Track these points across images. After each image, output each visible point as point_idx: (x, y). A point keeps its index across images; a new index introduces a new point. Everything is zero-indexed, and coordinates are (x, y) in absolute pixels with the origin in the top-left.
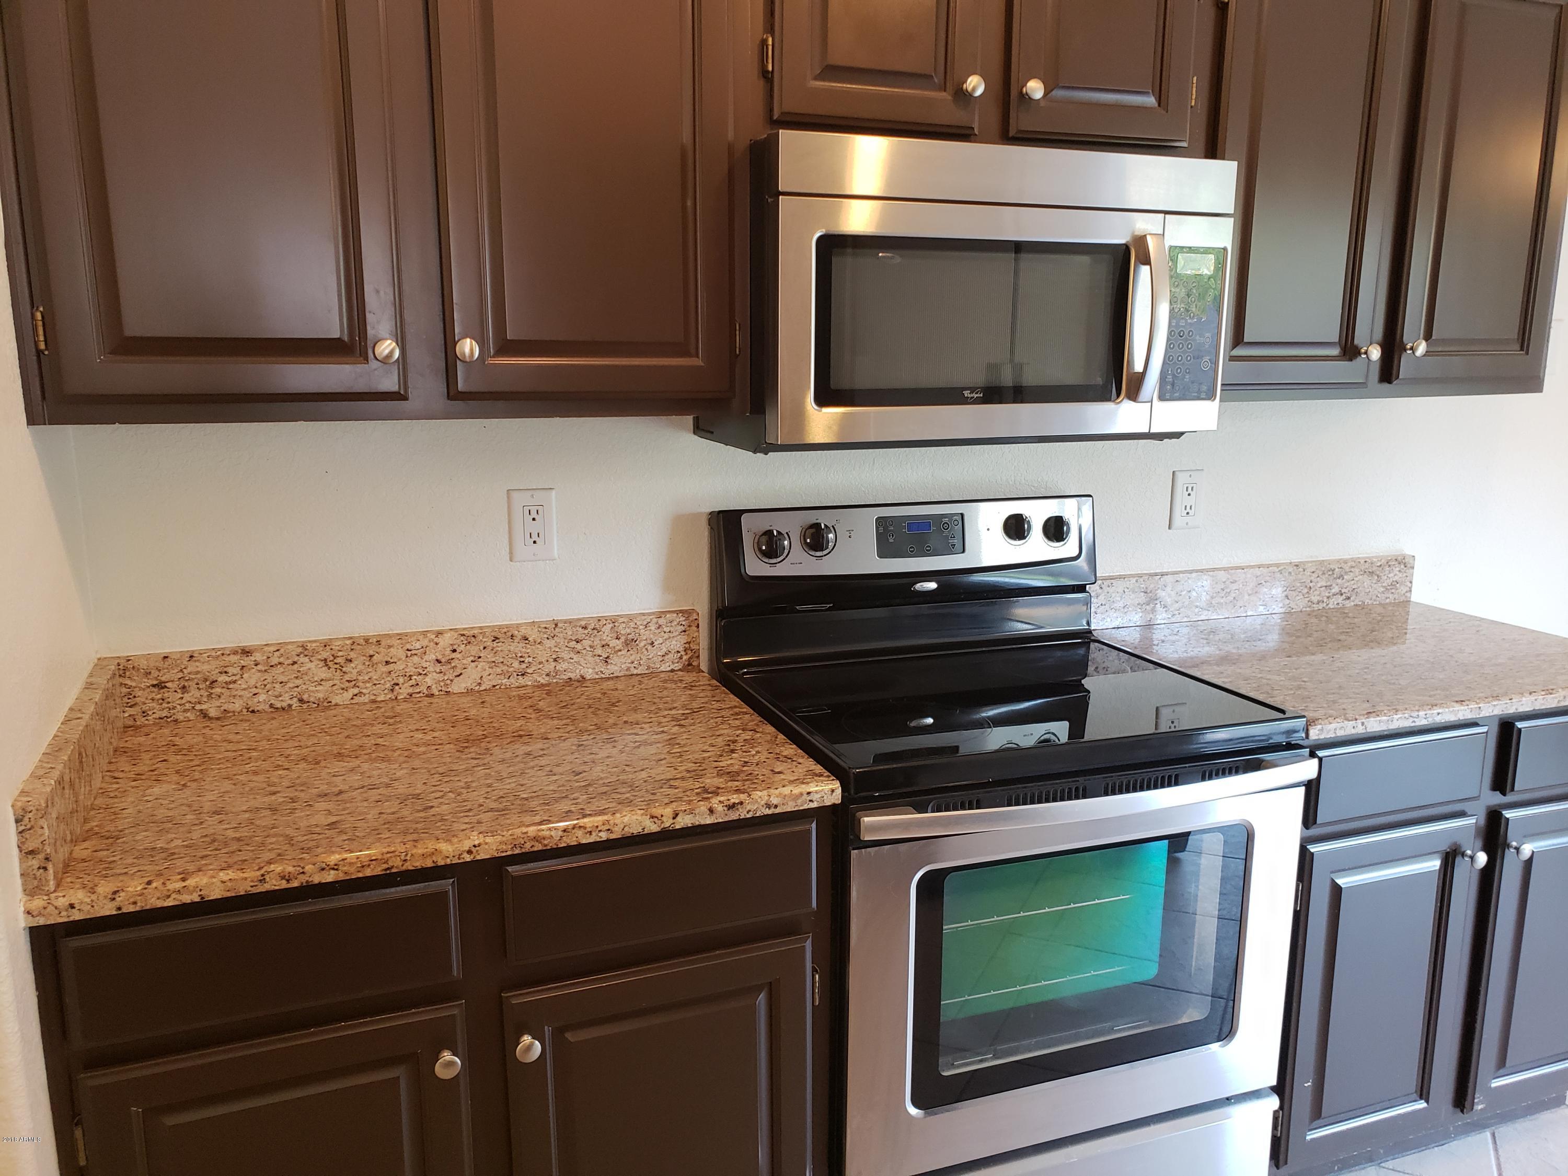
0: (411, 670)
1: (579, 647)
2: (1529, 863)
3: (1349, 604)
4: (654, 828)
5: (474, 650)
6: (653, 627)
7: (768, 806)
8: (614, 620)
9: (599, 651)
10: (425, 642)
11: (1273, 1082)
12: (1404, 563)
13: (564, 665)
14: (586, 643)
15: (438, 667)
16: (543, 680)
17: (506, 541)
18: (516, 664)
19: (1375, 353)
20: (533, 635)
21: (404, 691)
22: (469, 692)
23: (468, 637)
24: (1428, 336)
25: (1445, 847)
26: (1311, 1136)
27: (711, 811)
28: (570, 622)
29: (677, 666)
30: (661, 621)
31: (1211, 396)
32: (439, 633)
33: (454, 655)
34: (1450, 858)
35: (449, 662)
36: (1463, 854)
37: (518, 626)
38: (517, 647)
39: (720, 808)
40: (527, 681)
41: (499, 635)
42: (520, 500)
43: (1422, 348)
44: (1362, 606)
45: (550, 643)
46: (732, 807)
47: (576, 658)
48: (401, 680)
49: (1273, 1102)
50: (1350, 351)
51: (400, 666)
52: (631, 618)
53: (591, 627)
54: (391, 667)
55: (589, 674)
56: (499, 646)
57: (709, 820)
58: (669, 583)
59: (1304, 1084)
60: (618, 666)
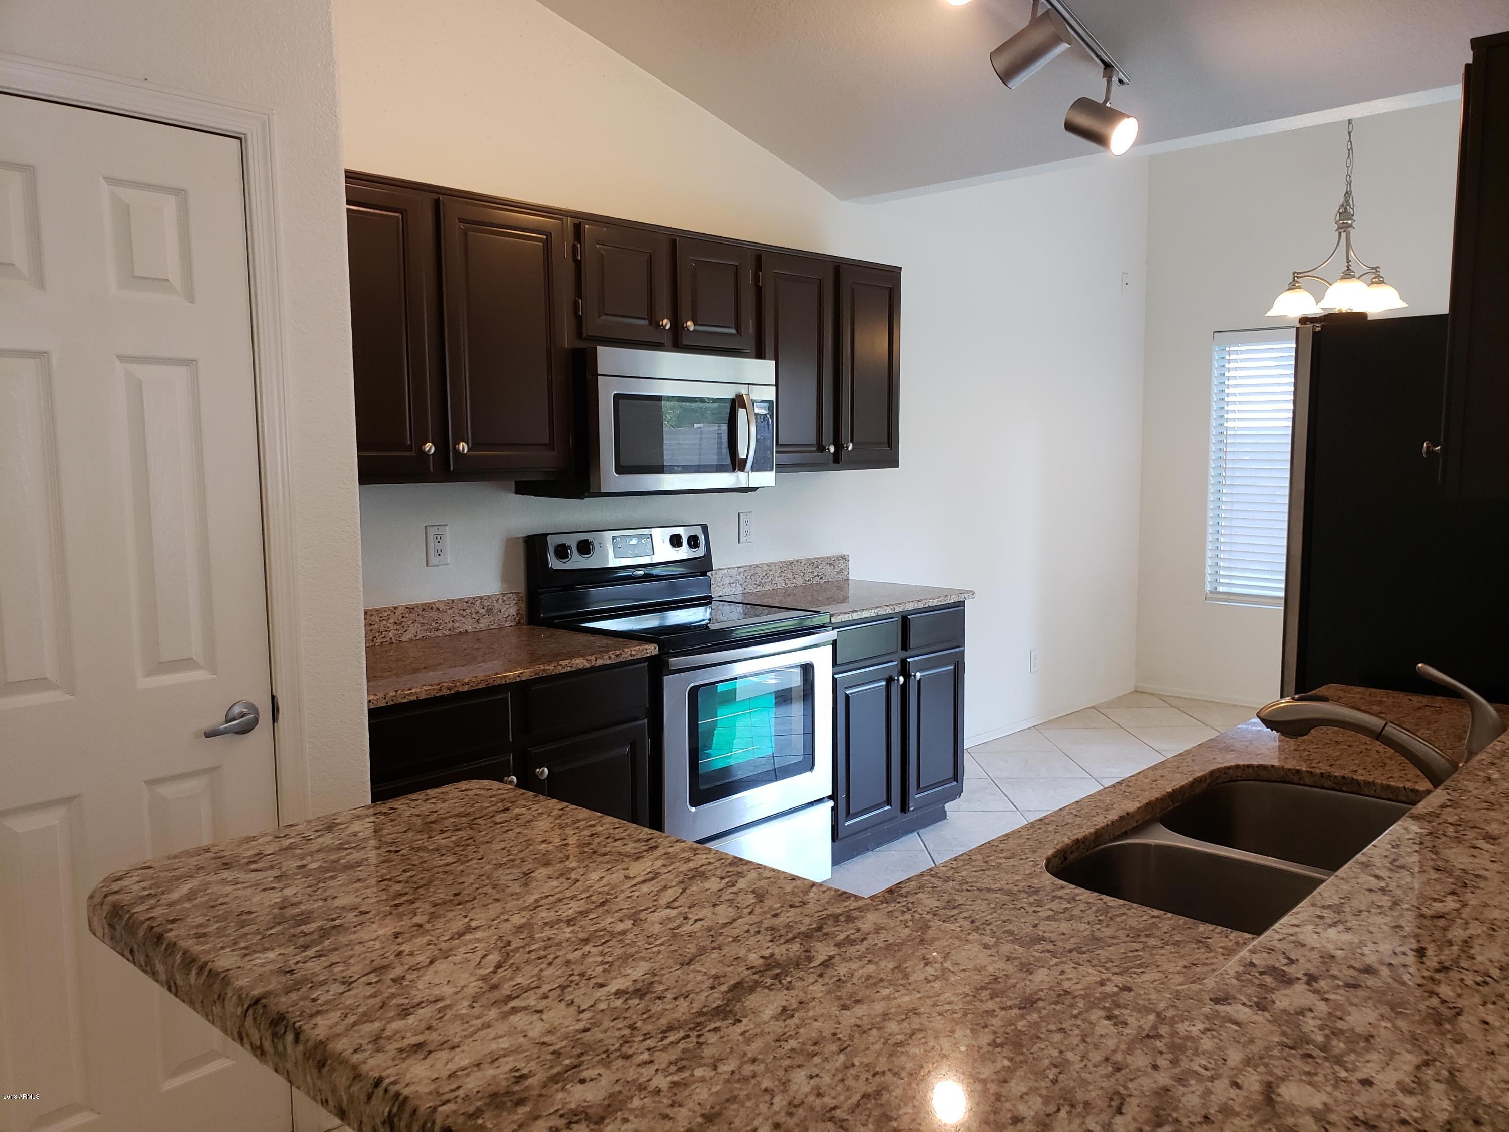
0: (382, 629)
1: (465, 613)
2: (919, 681)
3: (822, 581)
4: (588, 665)
5: (413, 616)
6: (501, 601)
7: (631, 655)
8: (481, 598)
9: (474, 616)
10: (389, 612)
11: (830, 793)
12: (844, 558)
13: (458, 624)
14: (468, 611)
15: (396, 627)
16: (447, 633)
17: (424, 555)
18: (434, 624)
19: (832, 449)
20: (442, 608)
21: (379, 641)
22: (411, 640)
23: (410, 609)
24: (852, 441)
25: (887, 676)
26: (846, 824)
27: (610, 657)
28: (459, 600)
29: (513, 624)
30: (505, 598)
31: (771, 470)
32: (395, 608)
33: (403, 620)
34: (890, 681)
35: (400, 624)
36: (894, 680)
37: (434, 603)
38: (434, 614)
39: (613, 656)
40: (439, 634)
41: (427, 607)
42: (432, 531)
43: (850, 447)
44: (828, 582)
45: (449, 612)
46: (617, 656)
47: (463, 620)
48: (377, 635)
49: (831, 804)
50: (821, 448)
51: (376, 627)
52: (489, 597)
53: (470, 602)
54: (372, 627)
55: (470, 629)
56: (425, 614)
57: (609, 662)
58: (506, 577)
59: (842, 796)
60: (484, 624)
